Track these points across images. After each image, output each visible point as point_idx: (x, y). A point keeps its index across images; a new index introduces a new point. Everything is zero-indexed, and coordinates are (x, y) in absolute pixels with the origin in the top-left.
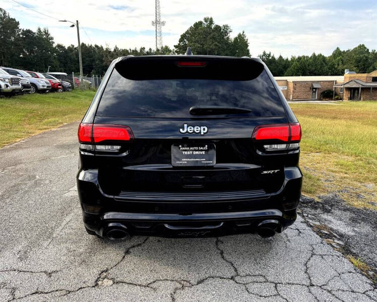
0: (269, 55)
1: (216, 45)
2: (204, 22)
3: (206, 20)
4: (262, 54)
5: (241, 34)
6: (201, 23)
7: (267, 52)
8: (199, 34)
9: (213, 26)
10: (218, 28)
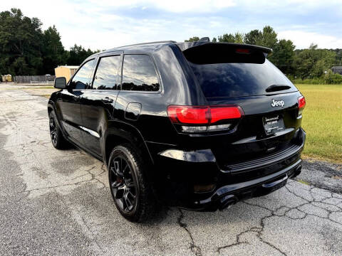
0: (80, 48)
1: (28, 35)
2: (11, 12)
3: (14, 11)
4: (74, 46)
5: (52, 27)
6: (7, 13)
7: (78, 45)
8: (8, 23)
9: (22, 18)
10: (27, 20)
